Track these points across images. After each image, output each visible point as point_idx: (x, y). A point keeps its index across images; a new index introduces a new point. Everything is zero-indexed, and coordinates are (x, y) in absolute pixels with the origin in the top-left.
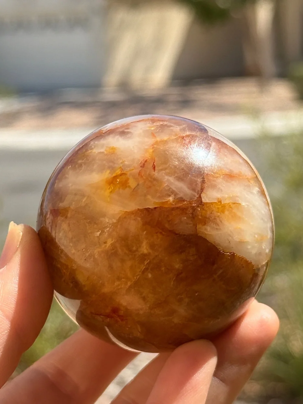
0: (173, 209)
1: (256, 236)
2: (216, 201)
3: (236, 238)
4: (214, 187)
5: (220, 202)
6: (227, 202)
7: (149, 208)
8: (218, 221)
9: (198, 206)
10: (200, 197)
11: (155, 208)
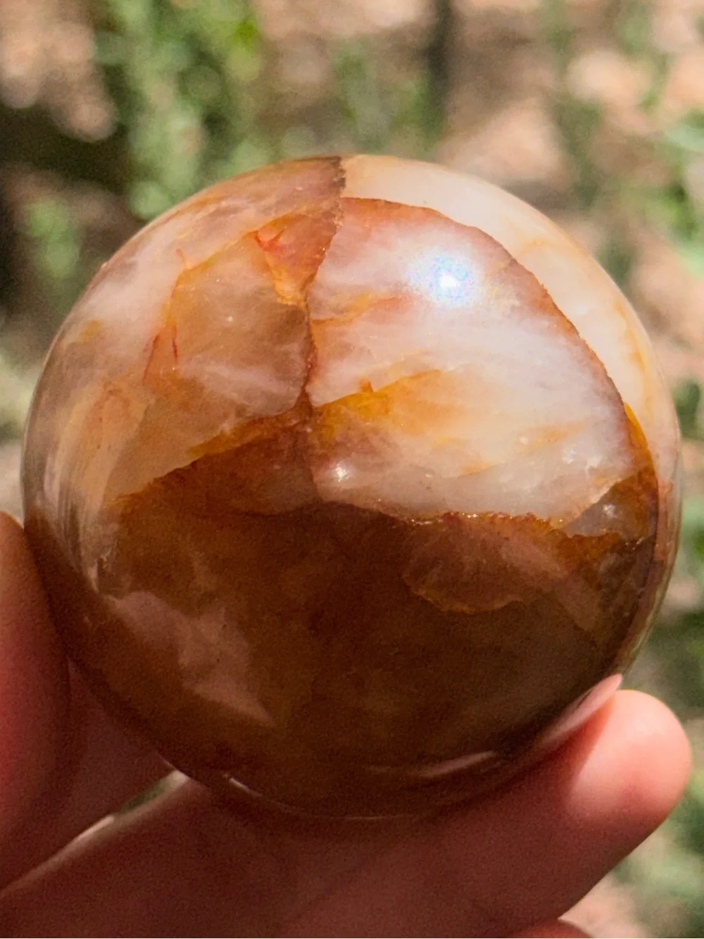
0: (238, 452)
1: (524, 440)
2: (353, 392)
3: (449, 469)
4: (345, 350)
5: (367, 387)
6: (391, 379)
7: (180, 469)
8: (375, 441)
9: (304, 422)
10: (305, 395)
11: (194, 464)
